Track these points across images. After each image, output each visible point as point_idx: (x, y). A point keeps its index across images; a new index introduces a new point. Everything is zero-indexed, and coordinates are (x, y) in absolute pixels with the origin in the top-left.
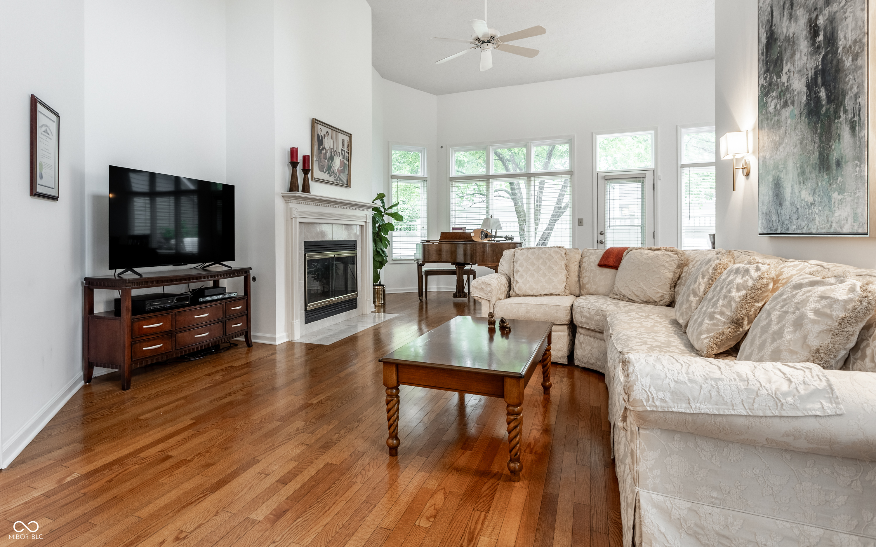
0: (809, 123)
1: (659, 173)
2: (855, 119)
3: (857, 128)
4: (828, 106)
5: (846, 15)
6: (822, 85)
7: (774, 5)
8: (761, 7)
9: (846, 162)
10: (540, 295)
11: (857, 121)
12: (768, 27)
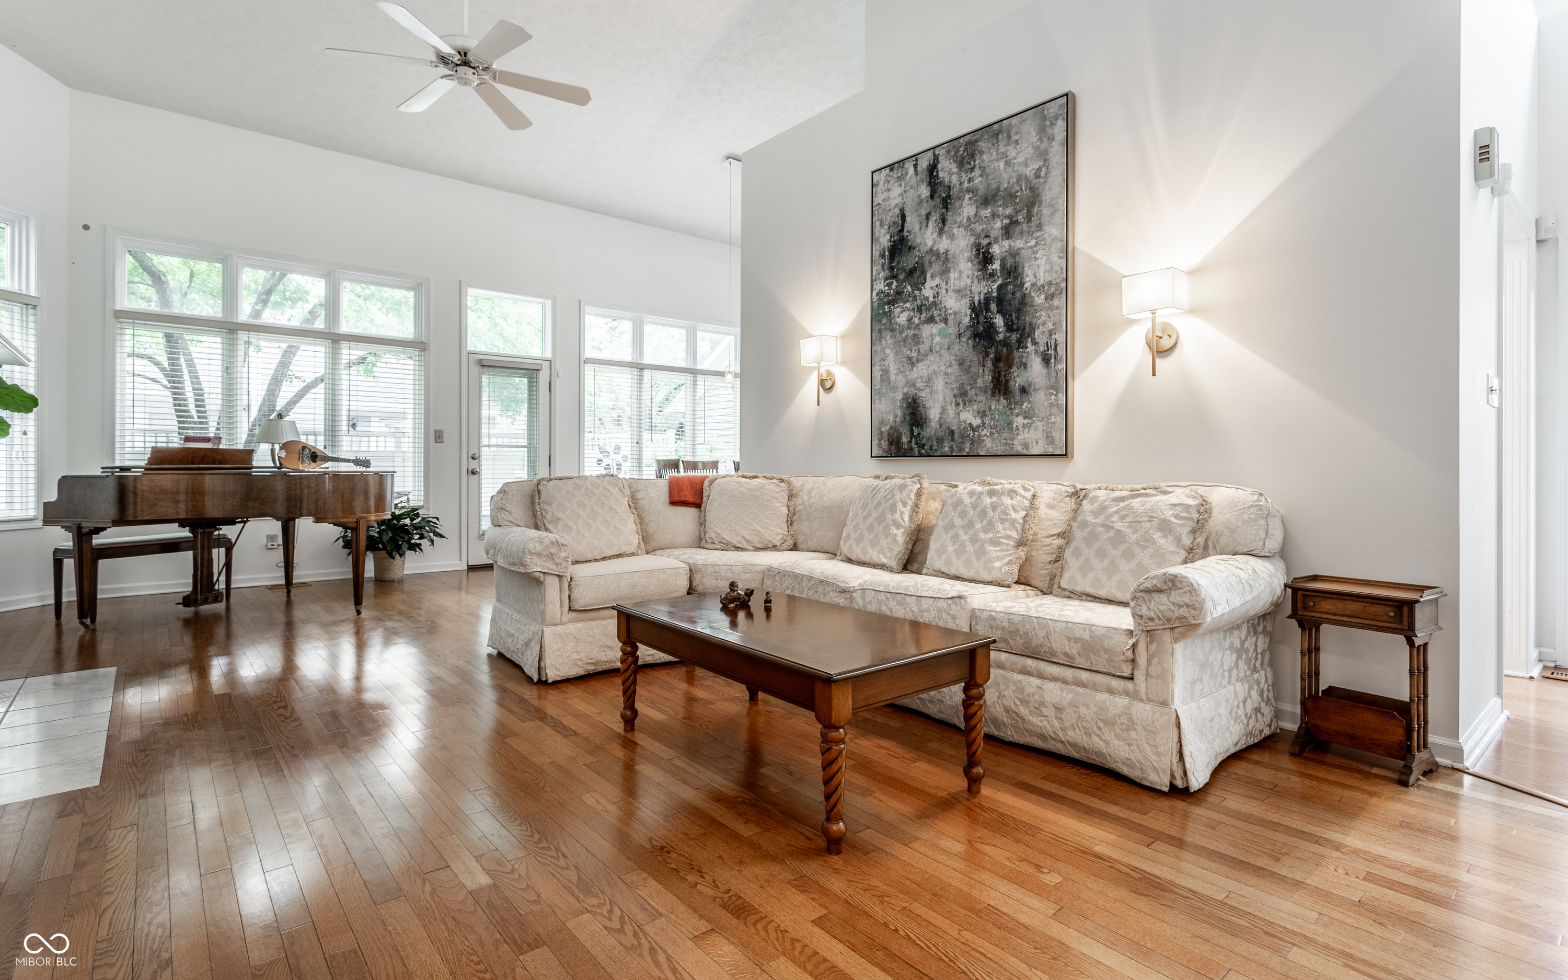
0: (974, 347)
1: (558, 366)
2: (1049, 352)
3: (1052, 361)
4: (1008, 335)
5: (1037, 256)
6: (998, 312)
7: (907, 209)
8: (879, 204)
9: (1035, 390)
10: (604, 559)
11: (1053, 355)
12: (895, 230)
